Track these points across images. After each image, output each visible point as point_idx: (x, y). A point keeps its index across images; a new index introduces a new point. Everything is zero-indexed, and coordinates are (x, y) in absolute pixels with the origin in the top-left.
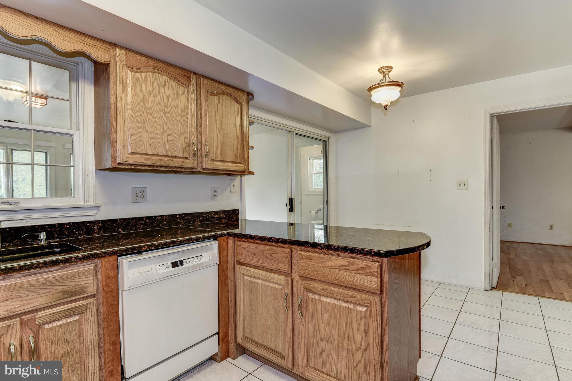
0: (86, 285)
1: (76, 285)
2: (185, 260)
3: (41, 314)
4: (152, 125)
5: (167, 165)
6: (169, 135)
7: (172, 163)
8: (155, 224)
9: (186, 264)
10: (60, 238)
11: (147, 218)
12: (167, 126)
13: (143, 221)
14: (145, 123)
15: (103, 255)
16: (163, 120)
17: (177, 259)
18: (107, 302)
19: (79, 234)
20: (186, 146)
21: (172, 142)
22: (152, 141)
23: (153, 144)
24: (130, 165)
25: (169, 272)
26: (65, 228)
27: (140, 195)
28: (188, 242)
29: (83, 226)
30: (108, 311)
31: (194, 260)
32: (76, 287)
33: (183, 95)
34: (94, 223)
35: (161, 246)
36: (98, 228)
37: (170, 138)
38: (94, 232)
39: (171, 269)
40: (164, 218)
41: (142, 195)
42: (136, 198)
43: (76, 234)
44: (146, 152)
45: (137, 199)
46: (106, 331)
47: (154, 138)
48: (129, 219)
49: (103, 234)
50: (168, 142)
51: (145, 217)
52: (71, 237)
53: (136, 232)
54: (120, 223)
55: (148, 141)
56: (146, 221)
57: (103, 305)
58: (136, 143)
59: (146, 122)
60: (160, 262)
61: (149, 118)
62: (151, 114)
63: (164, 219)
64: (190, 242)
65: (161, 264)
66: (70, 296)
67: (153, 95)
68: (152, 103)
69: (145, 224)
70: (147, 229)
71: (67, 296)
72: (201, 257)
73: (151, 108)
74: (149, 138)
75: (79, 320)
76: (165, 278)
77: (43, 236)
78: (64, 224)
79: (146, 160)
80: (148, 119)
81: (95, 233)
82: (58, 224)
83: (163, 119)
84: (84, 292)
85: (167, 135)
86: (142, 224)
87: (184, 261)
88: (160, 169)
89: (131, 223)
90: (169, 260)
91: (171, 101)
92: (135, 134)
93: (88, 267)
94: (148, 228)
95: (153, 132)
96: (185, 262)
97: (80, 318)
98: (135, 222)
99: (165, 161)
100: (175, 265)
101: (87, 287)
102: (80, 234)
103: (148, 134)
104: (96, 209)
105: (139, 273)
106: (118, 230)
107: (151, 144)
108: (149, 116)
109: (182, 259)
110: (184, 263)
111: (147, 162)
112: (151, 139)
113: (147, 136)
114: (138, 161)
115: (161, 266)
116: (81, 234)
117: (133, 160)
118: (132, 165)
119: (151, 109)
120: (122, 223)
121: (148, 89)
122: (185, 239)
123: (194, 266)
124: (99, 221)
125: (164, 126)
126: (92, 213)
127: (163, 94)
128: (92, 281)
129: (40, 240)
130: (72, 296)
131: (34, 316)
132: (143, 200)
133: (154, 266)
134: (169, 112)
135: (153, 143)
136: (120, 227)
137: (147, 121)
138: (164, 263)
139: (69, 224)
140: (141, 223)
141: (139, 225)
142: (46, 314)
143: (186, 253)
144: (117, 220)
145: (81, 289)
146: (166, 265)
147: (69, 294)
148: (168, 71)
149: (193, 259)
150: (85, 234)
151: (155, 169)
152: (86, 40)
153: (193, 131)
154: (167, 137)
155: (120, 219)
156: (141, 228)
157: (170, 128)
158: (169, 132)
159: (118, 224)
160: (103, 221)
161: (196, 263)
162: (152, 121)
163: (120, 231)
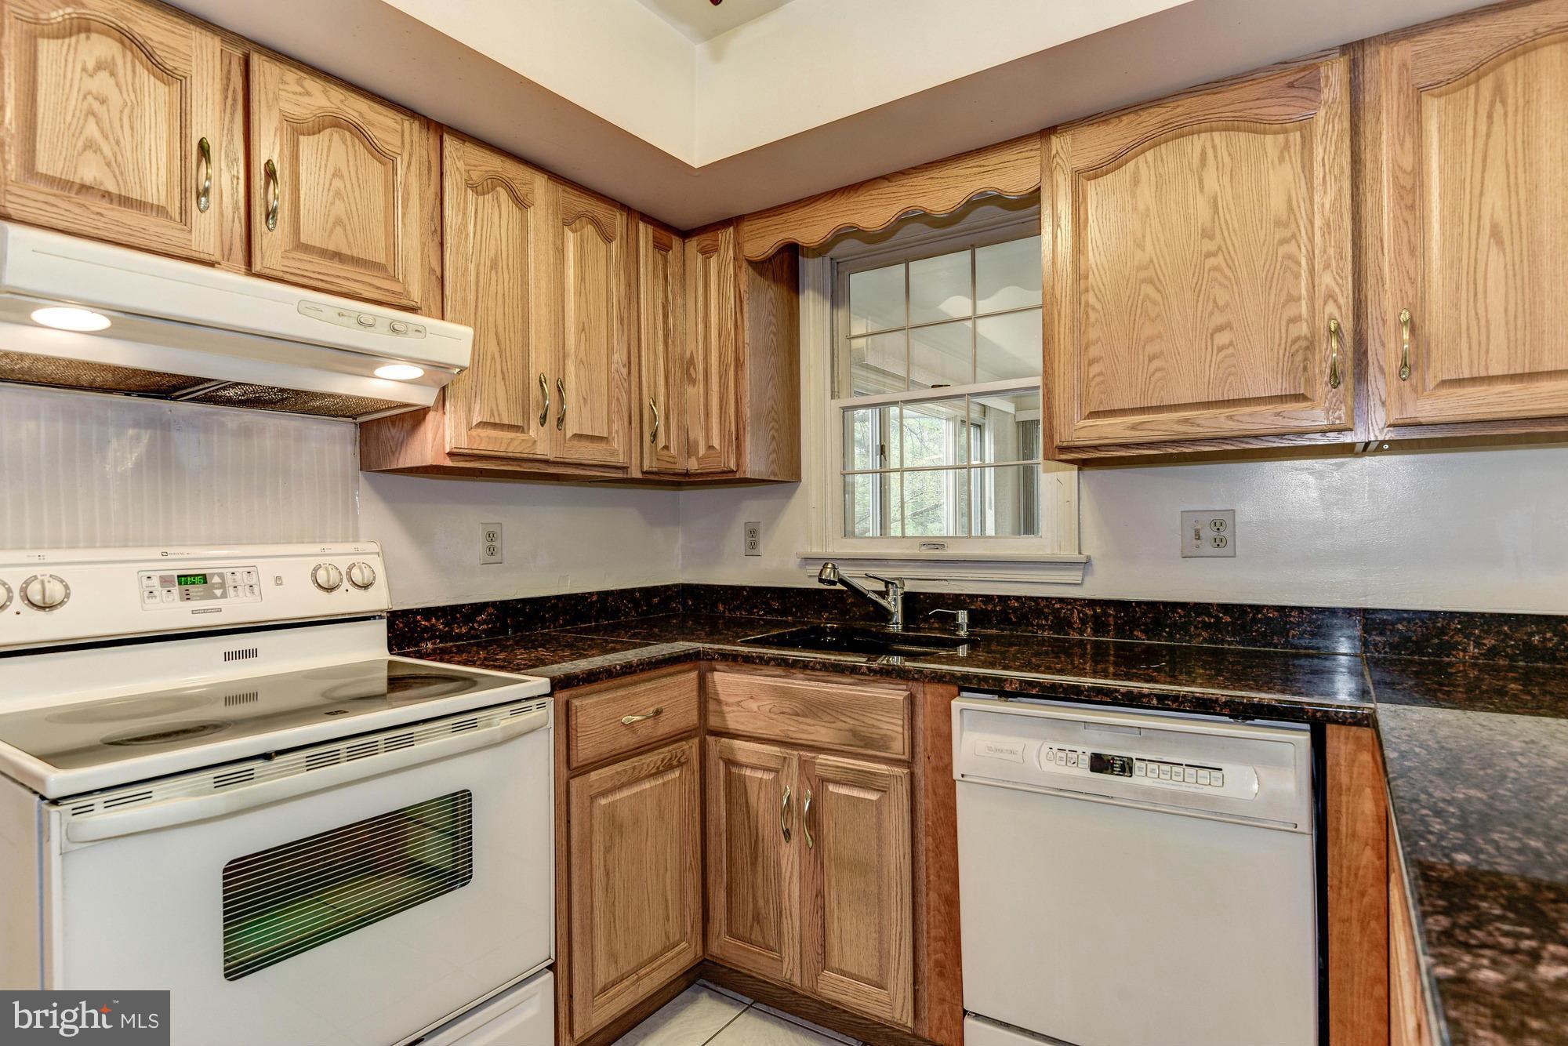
0: (889, 733)
1: (873, 726)
2: (1143, 764)
3: (823, 758)
4: (1153, 315)
5: (1209, 435)
6: (1219, 329)
7: (1231, 423)
8: (1256, 631)
9: (1140, 778)
10: (1002, 630)
11: (1226, 608)
12: (1211, 301)
13: (1210, 616)
14: (1133, 315)
15: (916, 676)
16: (1193, 285)
17: (1117, 748)
18: (935, 793)
19: (1037, 625)
20: (1297, 351)
21: (1230, 350)
22: (1156, 364)
23: (1158, 375)
24: (1091, 450)
25: (1075, 778)
26: (1011, 608)
27: (1208, 533)
28: (1158, 703)
29: (1047, 606)
30: (936, 813)
31: (1177, 774)
32: (874, 730)
33: (1280, 163)
34: (1070, 603)
35: (1061, 693)
36: (1079, 618)
37: (1222, 339)
38: (1070, 625)
39: (1083, 771)
40: (1291, 616)
41: (1215, 534)
42: (1195, 542)
43: (1033, 626)
44: (1136, 404)
45: (1198, 547)
46: (931, 859)
47: (1162, 353)
48: (1166, 604)
49: (1093, 636)
50: (1215, 353)
51: (1219, 605)
52: (1022, 632)
53: (1186, 647)
54: (1136, 612)
55: (1141, 367)
56: (1222, 618)
57: (927, 796)
58: (1103, 382)
59: (1136, 311)
60: (1055, 740)
61: (1147, 296)
62: (1151, 281)
63: (1292, 619)
64: (1168, 705)
65: (1056, 746)
66: (862, 744)
67: (1159, 217)
68: (1156, 243)
69: (1218, 626)
70: (1226, 646)
71: (858, 743)
72: (1214, 773)
73: (1152, 261)
74: (1146, 358)
75: (878, 805)
76: (1062, 793)
77: (963, 617)
78: (1008, 597)
79: (1134, 427)
80: (1141, 297)
81: (1073, 629)
82: (999, 596)
83: (1195, 281)
84: (886, 748)
85: (1210, 331)
86: (1206, 626)
87: (1137, 764)
88: (1190, 450)
89: (1170, 618)
90: (1086, 743)
91: (1229, 209)
92: (1101, 358)
93: (893, 694)
94: (1230, 643)
95: (1160, 336)
96: (1140, 769)
97: (880, 799)
98: (1184, 616)
99: (1202, 422)
100: (1100, 764)
101: (892, 738)
102: (1041, 627)
103: (1141, 347)
104: (1080, 569)
105: (990, 749)
106: (1132, 632)
107: (1153, 374)
108: (1148, 289)
109: (1134, 756)
110: (1136, 771)
111: (1138, 433)
112: (1151, 359)
113: (1138, 354)
114: (1110, 436)
115: (1055, 750)
116: (1043, 626)
117: (1095, 435)
118: (1100, 448)
119: (1151, 266)
120: (1144, 614)
121: (1141, 206)
122: (1146, 691)
123: (1175, 797)
124: (1084, 600)
125: (1200, 303)
126: (1072, 578)
127: (1195, 197)
128: (900, 730)
129: (958, 626)
130: (866, 746)
131: (814, 757)
132: (1218, 551)
133: (1033, 744)
134: (1220, 248)
135: (1158, 370)
136: (1139, 626)
137: (1139, 305)
138: (1068, 747)
139: (1018, 598)
140: (1203, 622)
141: (1196, 628)
142: (829, 762)
143: (1146, 738)
144: (1129, 603)
145: (882, 739)
146: (1070, 755)
147: (861, 741)
148: (1212, 111)
149: (1176, 769)
150: (1051, 628)
151: (1170, 451)
152: (982, 163)
153: (1333, 285)
154: (1209, 340)
155: (1139, 603)
156: (1204, 638)
157: (1221, 303)
158: (1219, 319)
159: (1133, 616)
160: (1092, 603)
161: (1183, 788)
162: (1155, 303)
163: (1137, 636)
